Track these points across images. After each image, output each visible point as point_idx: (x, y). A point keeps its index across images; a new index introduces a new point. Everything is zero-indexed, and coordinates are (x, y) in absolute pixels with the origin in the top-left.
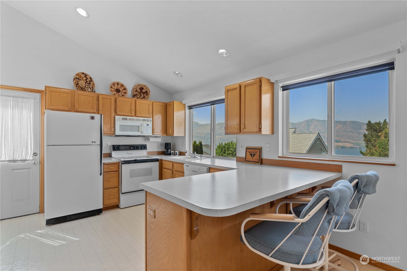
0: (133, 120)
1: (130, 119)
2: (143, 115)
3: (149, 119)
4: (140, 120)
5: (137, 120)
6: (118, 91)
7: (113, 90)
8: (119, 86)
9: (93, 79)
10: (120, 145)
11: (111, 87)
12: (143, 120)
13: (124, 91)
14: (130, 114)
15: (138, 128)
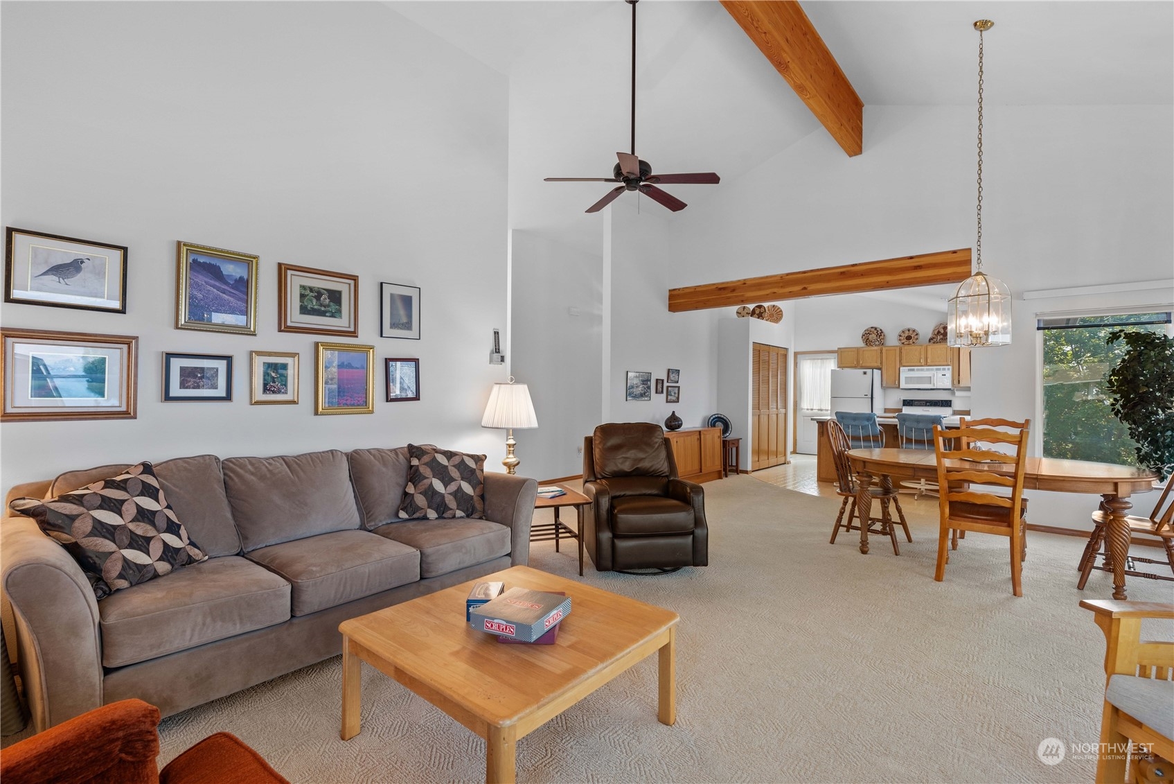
0: (922, 370)
1: (918, 370)
2: (937, 363)
3: (946, 367)
4: (932, 370)
5: (928, 370)
6: (909, 338)
7: (902, 338)
8: (911, 332)
9: (883, 330)
10: (912, 400)
11: (900, 336)
12: (937, 369)
13: (916, 337)
14: (919, 364)
15: (929, 380)
